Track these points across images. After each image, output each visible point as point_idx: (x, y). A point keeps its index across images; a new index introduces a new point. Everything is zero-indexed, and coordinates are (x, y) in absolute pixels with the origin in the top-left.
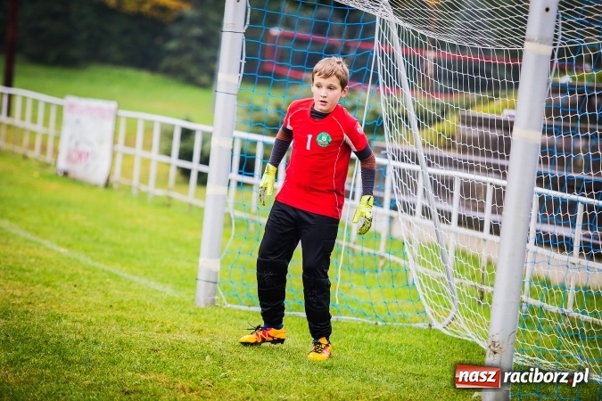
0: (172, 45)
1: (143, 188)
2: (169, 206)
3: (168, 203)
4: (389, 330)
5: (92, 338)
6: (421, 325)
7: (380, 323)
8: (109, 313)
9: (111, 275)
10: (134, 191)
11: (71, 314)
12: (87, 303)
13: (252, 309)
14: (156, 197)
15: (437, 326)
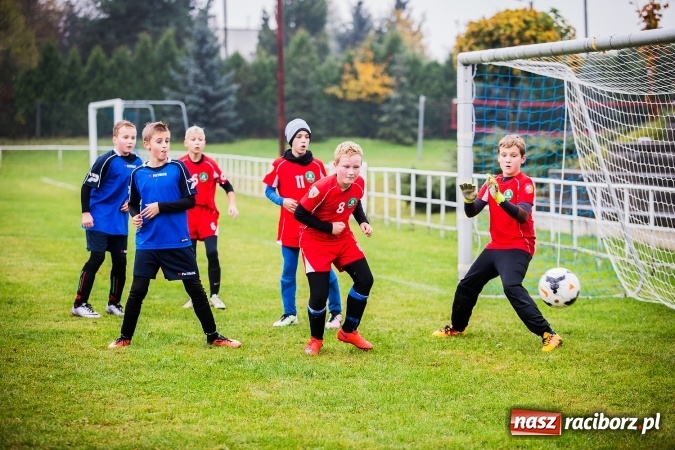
0: (384, 119)
1: (393, 219)
2: (413, 230)
3: (412, 229)
4: (599, 301)
5: (399, 329)
6: (619, 295)
7: (590, 297)
8: (403, 310)
9: (393, 283)
10: (386, 223)
11: (378, 313)
12: (386, 305)
13: (499, 297)
14: (402, 225)
15: (631, 294)
